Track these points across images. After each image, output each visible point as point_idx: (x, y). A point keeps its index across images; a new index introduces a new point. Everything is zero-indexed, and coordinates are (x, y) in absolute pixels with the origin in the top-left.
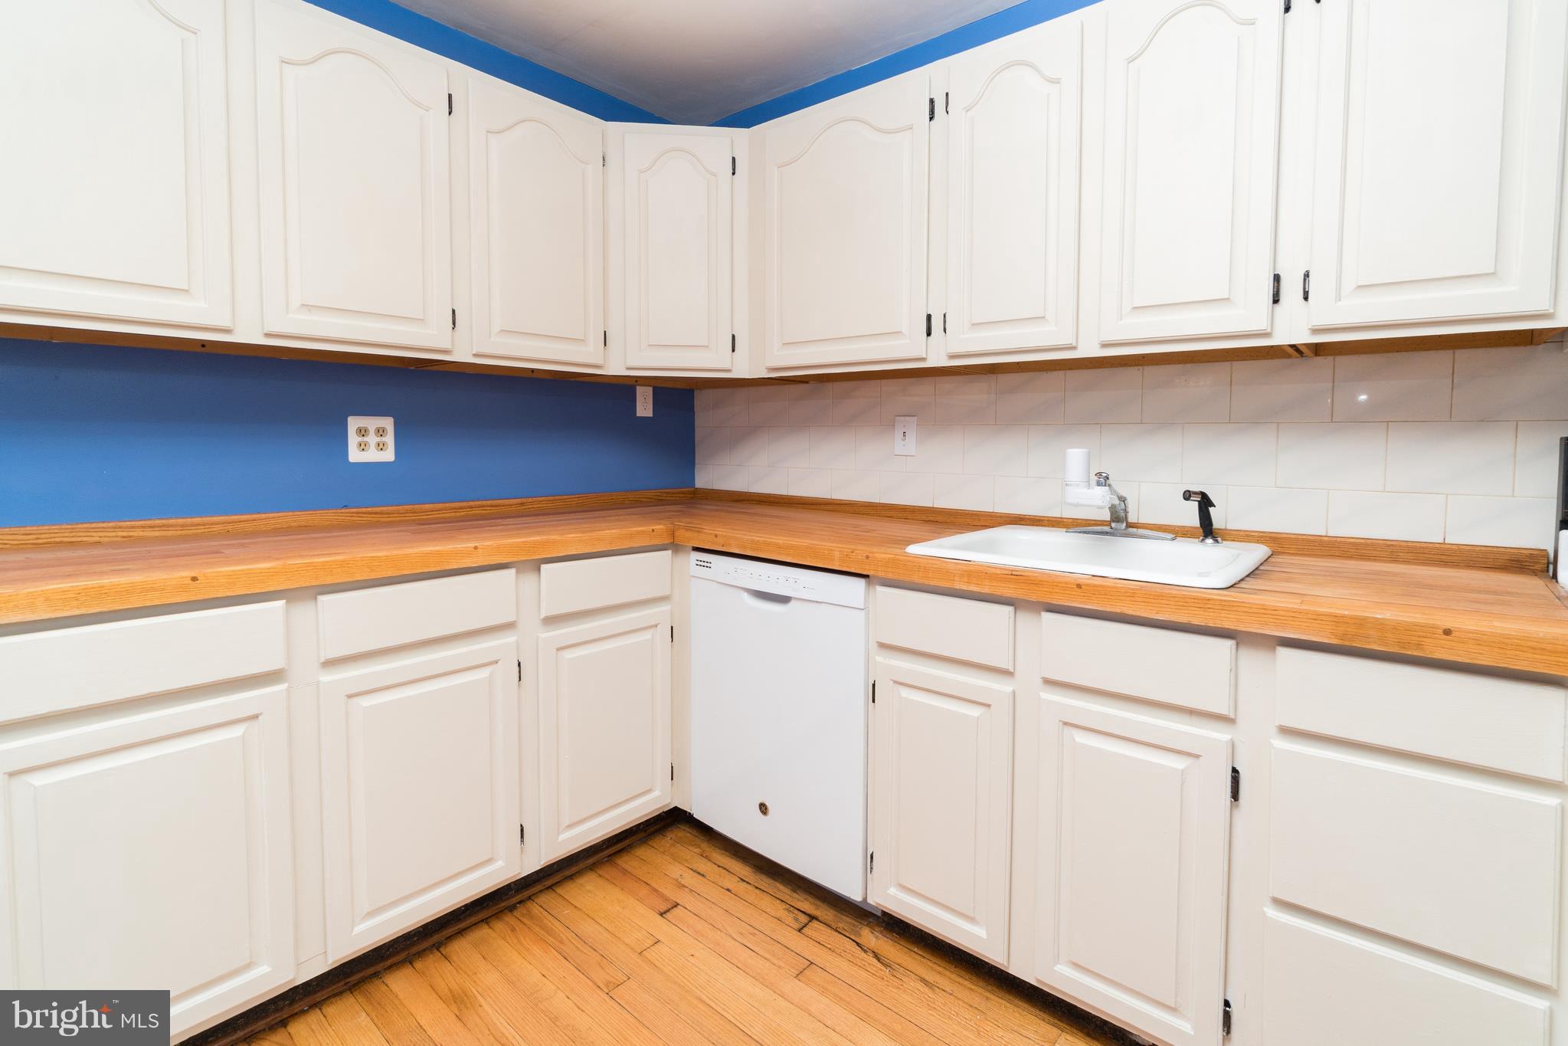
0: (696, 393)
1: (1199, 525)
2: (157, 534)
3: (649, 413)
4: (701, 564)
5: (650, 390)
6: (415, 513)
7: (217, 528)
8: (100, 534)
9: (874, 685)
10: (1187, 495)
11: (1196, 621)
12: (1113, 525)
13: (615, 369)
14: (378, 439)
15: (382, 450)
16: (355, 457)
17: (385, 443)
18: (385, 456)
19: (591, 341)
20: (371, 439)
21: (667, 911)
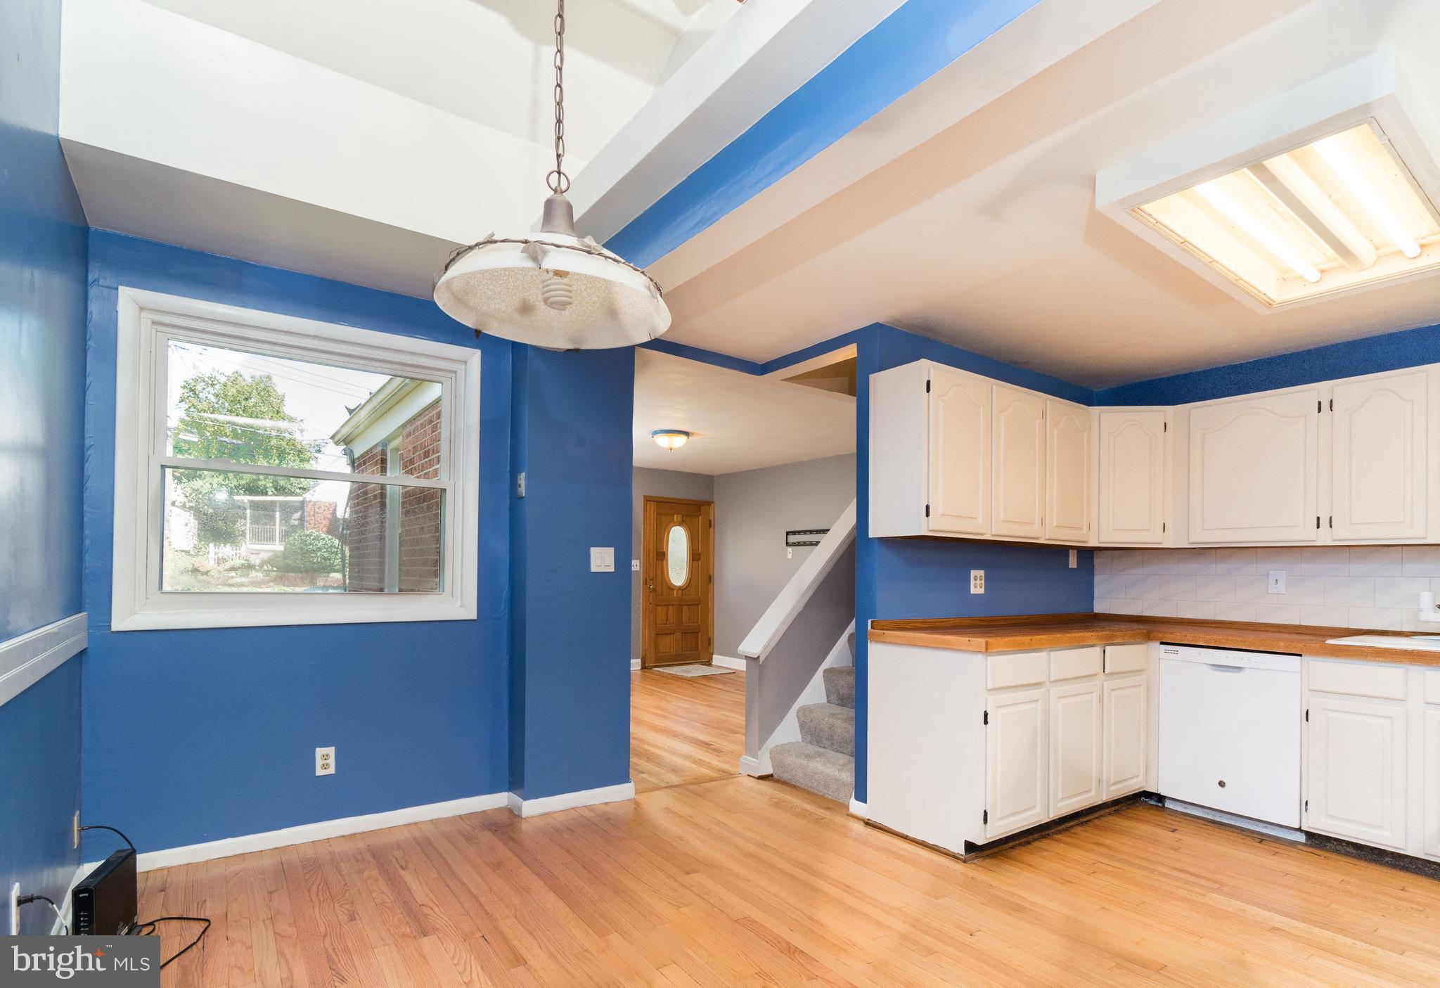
3: (1075, 566)
5: (1075, 551)
9: (1307, 713)
13: (1093, 543)
14: (980, 582)
15: (981, 587)
16: (973, 591)
17: (981, 584)
18: (982, 591)
19: (1084, 528)
20: (978, 582)
21: (1174, 831)
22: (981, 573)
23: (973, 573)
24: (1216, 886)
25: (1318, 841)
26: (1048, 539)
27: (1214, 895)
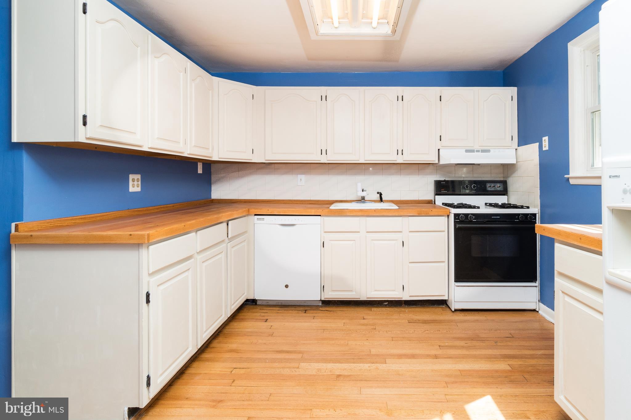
0: (212, 164)
1: (380, 200)
2: (82, 221)
3: (201, 172)
4: (258, 219)
5: (201, 164)
6: (148, 210)
7: (98, 218)
8: (68, 222)
9: (323, 243)
10: (378, 193)
11: (397, 215)
12: (362, 200)
13: (215, 158)
14: (137, 183)
15: (138, 187)
16: (131, 189)
17: (139, 184)
18: (139, 189)
19: (210, 149)
20: (136, 183)
21: (266, 321)
22: (139, 176)
23: (131, 177)
24: (300, 356)
25: (327, 303)
26: (188, 154)
27: (303, 365)
